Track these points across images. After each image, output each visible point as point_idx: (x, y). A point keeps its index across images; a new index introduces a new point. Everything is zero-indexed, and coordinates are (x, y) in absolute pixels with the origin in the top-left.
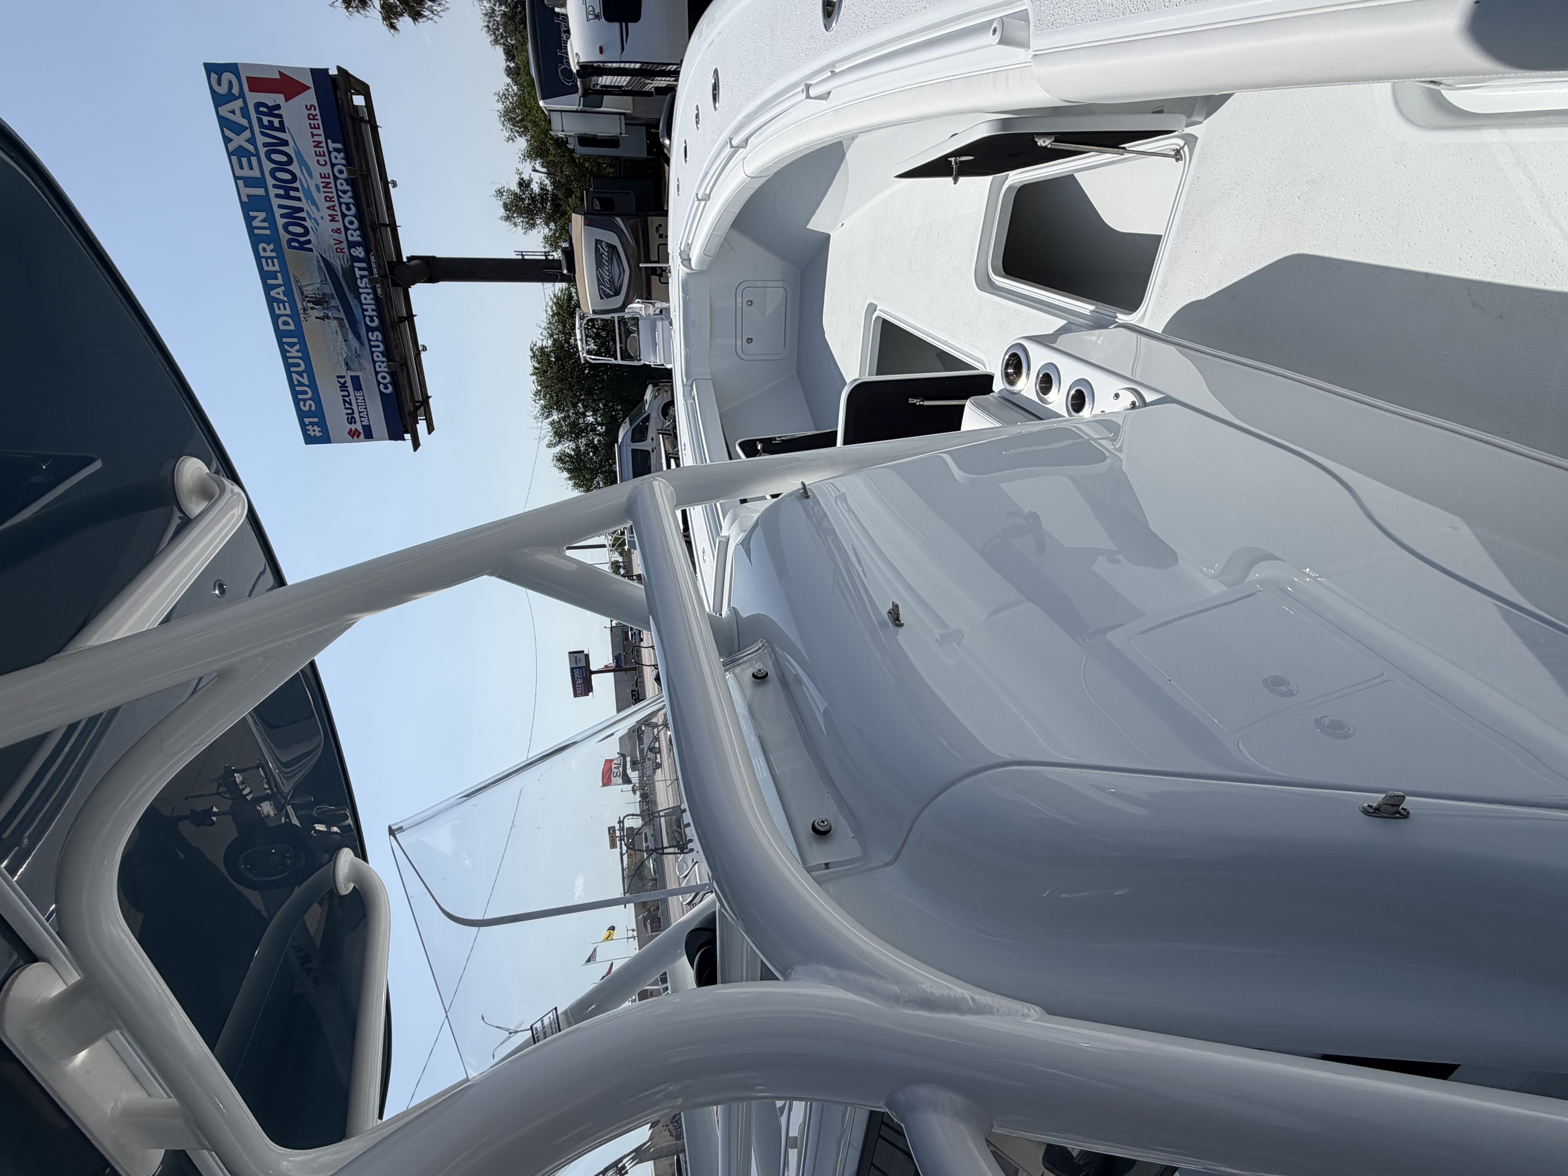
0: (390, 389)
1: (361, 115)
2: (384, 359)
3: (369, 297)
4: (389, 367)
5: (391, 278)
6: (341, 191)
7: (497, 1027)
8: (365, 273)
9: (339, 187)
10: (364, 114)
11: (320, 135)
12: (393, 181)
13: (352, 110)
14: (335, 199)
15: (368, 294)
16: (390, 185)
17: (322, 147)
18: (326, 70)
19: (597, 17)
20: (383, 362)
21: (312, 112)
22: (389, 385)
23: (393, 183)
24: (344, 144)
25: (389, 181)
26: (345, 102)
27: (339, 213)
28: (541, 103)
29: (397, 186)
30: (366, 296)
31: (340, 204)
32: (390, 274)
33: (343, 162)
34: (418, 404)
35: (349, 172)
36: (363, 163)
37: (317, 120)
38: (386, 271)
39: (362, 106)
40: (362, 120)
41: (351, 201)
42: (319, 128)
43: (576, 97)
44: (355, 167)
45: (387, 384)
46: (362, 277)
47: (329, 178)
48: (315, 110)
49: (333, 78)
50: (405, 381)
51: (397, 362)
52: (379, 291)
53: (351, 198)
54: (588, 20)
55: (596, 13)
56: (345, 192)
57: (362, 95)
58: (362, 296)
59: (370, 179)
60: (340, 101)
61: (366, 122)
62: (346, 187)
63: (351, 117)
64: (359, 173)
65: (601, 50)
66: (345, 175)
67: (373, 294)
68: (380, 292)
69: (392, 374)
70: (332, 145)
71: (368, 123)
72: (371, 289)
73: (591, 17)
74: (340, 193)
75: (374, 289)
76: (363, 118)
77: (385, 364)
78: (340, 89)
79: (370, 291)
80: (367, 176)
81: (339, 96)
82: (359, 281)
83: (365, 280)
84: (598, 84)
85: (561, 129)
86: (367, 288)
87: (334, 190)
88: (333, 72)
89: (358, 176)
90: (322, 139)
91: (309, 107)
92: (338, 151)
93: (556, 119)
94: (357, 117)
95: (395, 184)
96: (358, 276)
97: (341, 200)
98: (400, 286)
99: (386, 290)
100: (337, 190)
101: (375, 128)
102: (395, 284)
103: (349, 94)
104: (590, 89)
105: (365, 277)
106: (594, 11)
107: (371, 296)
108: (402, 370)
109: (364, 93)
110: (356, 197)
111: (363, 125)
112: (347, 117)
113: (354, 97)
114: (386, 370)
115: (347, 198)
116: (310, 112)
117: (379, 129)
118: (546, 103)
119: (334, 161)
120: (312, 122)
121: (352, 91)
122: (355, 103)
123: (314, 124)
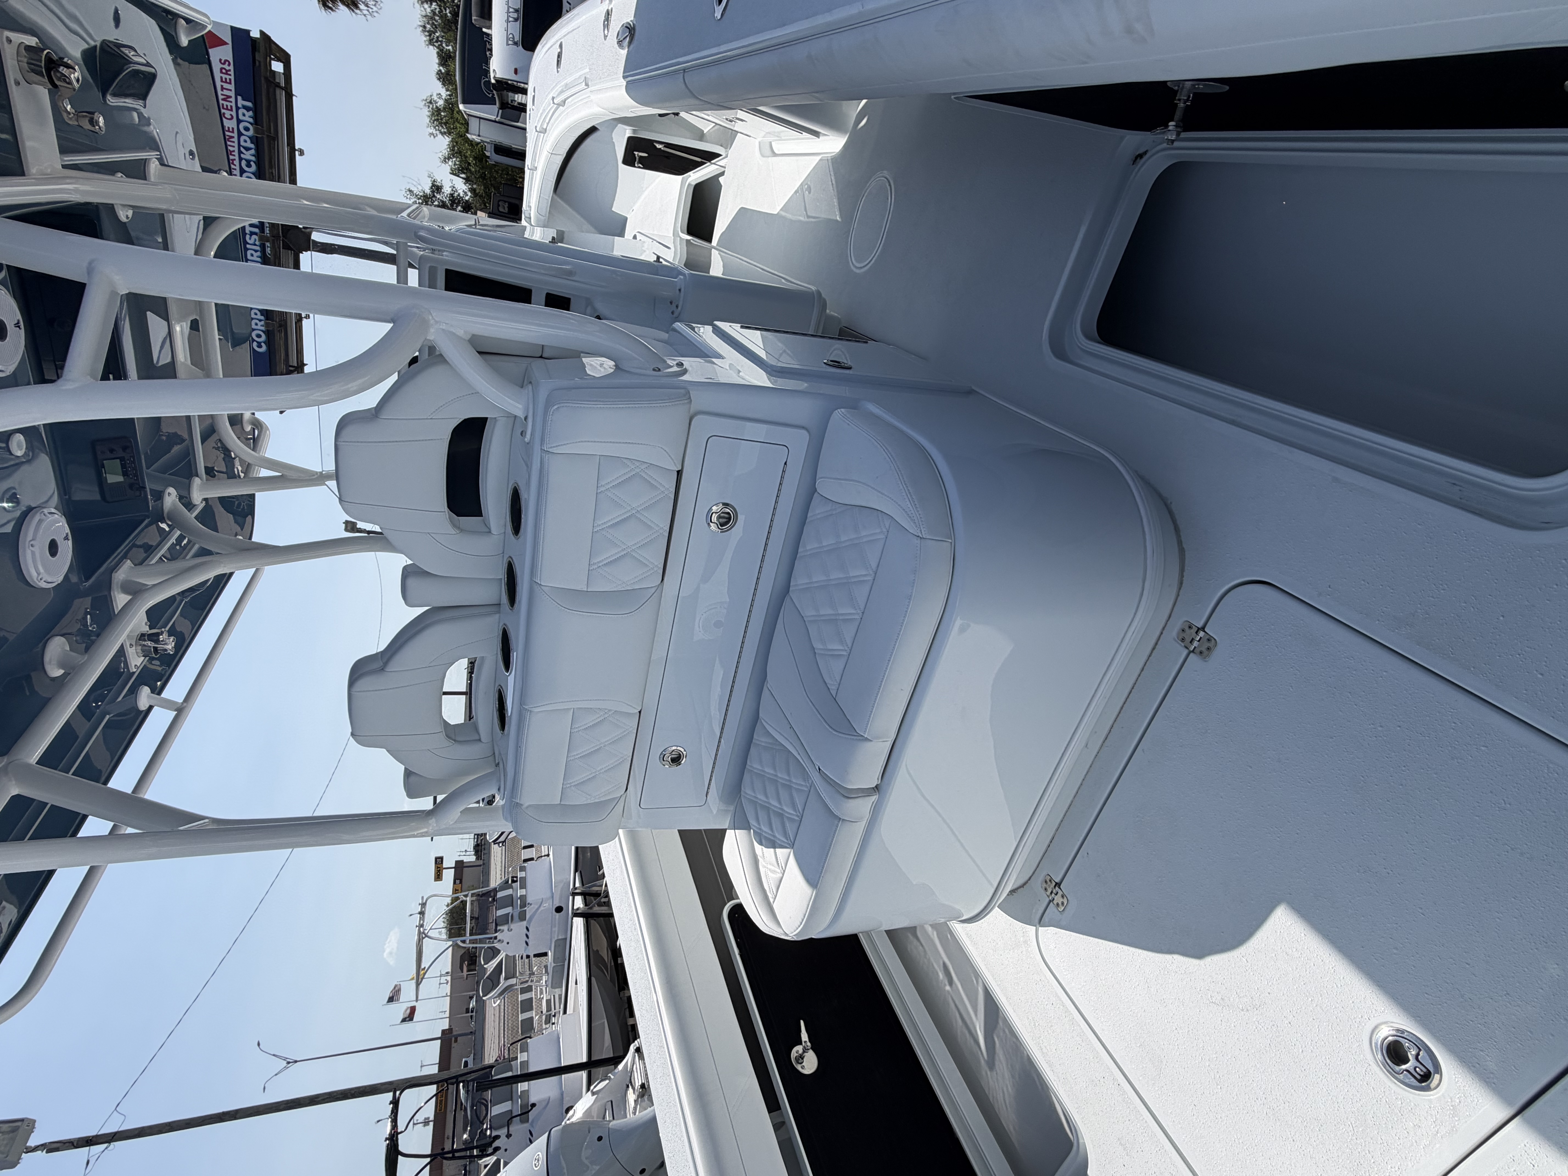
0: (264, 348)
1: (277, 81)
2: (262, 318)
3: (256, 254)
4: (266, 325)
5: (283, 240)
6: (244, 147)
7: (274, 1055)
8: (256, 230)
9: (242, 143)
10: (280, 79)
11: (231, 90)
12: (301, 149)
13: (268, 74)
14: (236, 153)
15: (256, 251)
16: (297, 153)
17: (231, 102)
18: (248, 32)
19: (516, 44)
20: (260, 320)
21: (226, 66)
22: (263, 344)
23: (300, 151)
24: (255, 104)
25: (297, 148)
26: (262, 64)
27: (238, 168)
28: (461, 107)
29: (303, 154)
30: (253, 252)
31: (241, 159)
32: (283, 236)
33: (251, 120)
34: (291, 369)
35: (256, 130)
36: (272, 125)
37: (230, 75)
38: (279, 232)
39: (280, 73)
40: (278, 85)
41: (253, 158)
42: (230, 83)
43: (495, 108)
44: (263, 127)
45: (261, 343)
46: (252, 233)
47: (233, 132)
48: (229, 65)
49: (254, 41)
50: (282, 343)
51: (276, 322)
52: (268, 250)
53: (253, 156)
54: (508, 44)
55: (516, 40)
56: (247, 149)
57: (281, 62)
58: (249, 252)
59: (276, 142)
60: (257, 63)
61: (282, 88)
62: (249, 144)
63: (266, 78)
64: (266, 133)
65: (516, 71)
66: (251, 133)
67: (261, 252)
68: (269, 252)
69: (268, 333)
70: (241, 102)
71: (283, 89)
72: (260, 246)
73: (510, 42)
74: (242, 149)
75: (263, 247)
76: (279, 83)
77: (262, 323)
78: (259, 52)
79: (258, 248)
80: (274, 138)
81: (257, 57)
82: (248, 237)
83: (254, 237)
84: (515, 101)
85: (477, 133)
86: (255, 245)
87: (236, 145)
88: (255, 34)
89: (265, 136)
90: (232, 94)
91: (223, 62)
92: (247, 109)
93: (474, 124)
94: (272, 80)
95: (302, 153)
96: (247, 231)
97: (242, 156)
98: (291, 249)
99: (276, 252)
100: (239, 145)
101: (289, 96)
102: (287, 247)
103: (268, 58)
104: (508, 103)
105: (255, 234)
106: (513, 38)
107: (259, 254)
108: (280, 331)
109: (284, 61)
110: (259, 155)
111: (278, 91)
112: (263, 79)
113: (273, 62)
114: (263, 328)
115: (248, 155)
116: (224, 66)
117: (294, 98)
118: (465, 108)
119: (241, 117)
120: (224, 76)
121: (272, 57)
122: (273, 68)
123: (226, 79)
